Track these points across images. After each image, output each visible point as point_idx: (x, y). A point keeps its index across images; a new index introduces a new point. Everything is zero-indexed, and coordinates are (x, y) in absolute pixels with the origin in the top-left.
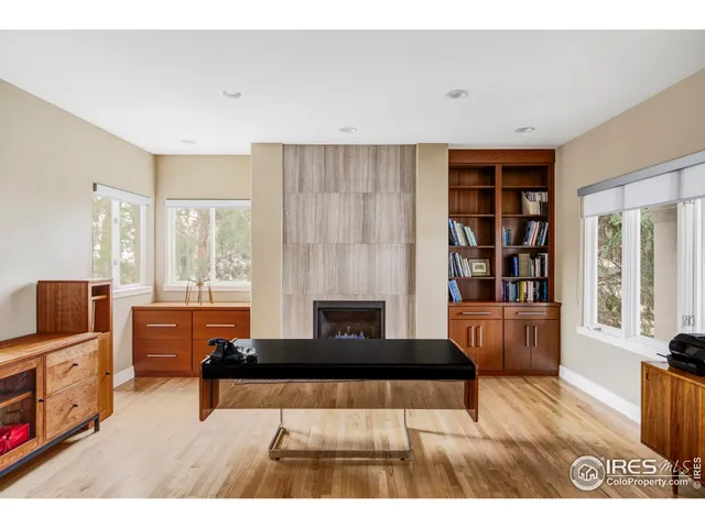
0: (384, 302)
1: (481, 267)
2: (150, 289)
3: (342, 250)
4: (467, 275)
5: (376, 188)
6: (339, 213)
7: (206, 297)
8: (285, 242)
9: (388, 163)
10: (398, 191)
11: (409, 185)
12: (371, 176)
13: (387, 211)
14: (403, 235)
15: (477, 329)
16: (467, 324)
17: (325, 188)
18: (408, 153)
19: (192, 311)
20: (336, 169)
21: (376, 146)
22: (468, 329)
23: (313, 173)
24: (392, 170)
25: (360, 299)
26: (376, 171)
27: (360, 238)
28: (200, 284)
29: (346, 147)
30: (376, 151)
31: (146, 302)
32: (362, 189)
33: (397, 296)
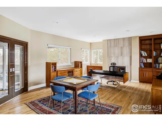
0: (125, 67)
1: (150, 60)
2: (90, 63)
3: (118, 57)
4: (145, 62)
5: (124, 46)
6: (117, 51)
7: (97, 65)
8: (108, 56)
9: (126, 41)
10: (128, 46)
11: (130, 44)
12: (123, 44)
13: (126, 50)
14: (129, 54)
15: (146, 73)
16: (144, 72)
17: (115, 46)
18: (130, 38)
19: (94, 66)
20: (116, 43)
21: (124, 38)
22: (144, 73)
23: (112, 44)
24: (127, 42)
25: (121, 66)
26: (124, 43)
27: (121, 55)
28: (96, 62)
29: (118, 39)
30: (124, 39)
31: (89, 65)
32: (121, 46)
33: (128, 66)
